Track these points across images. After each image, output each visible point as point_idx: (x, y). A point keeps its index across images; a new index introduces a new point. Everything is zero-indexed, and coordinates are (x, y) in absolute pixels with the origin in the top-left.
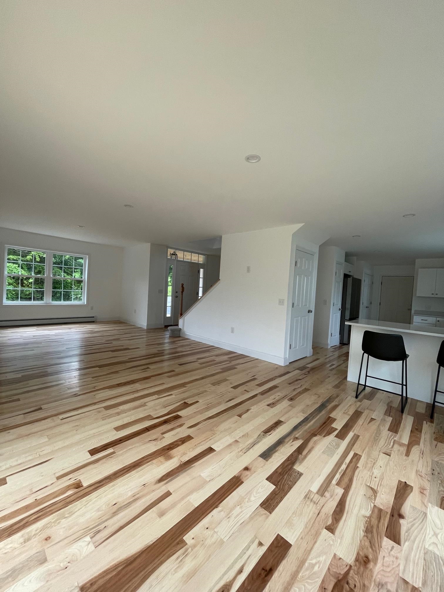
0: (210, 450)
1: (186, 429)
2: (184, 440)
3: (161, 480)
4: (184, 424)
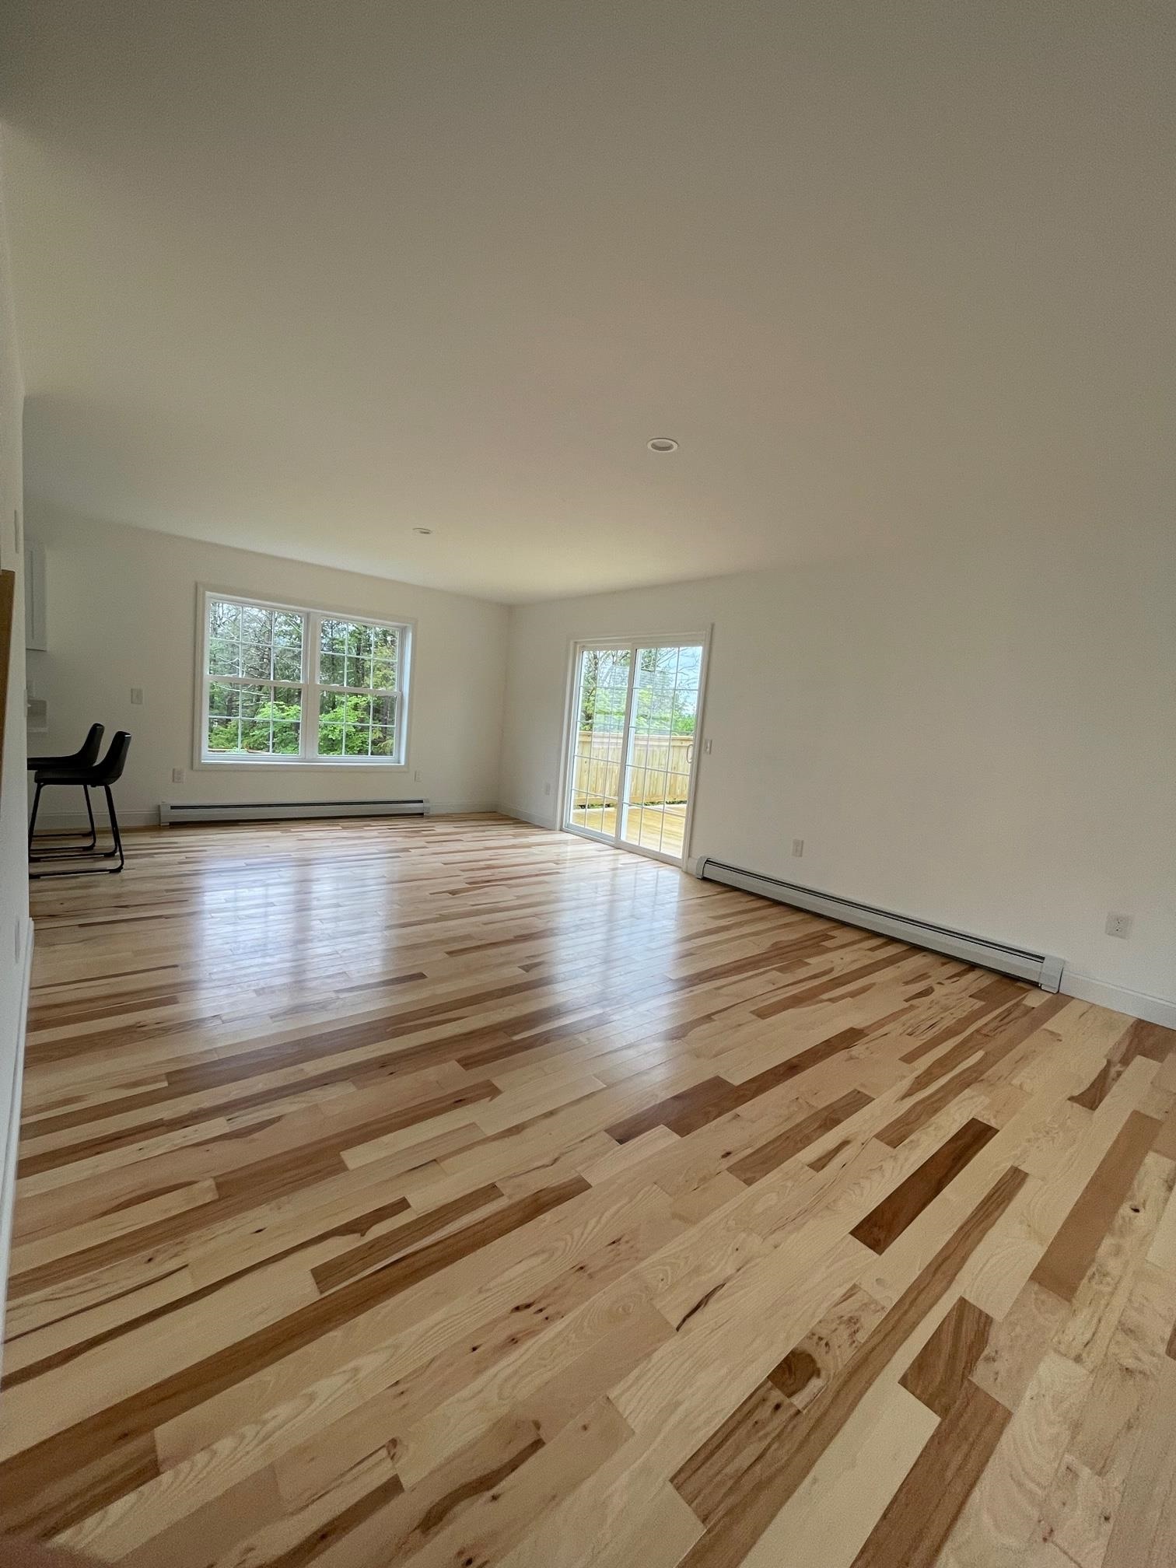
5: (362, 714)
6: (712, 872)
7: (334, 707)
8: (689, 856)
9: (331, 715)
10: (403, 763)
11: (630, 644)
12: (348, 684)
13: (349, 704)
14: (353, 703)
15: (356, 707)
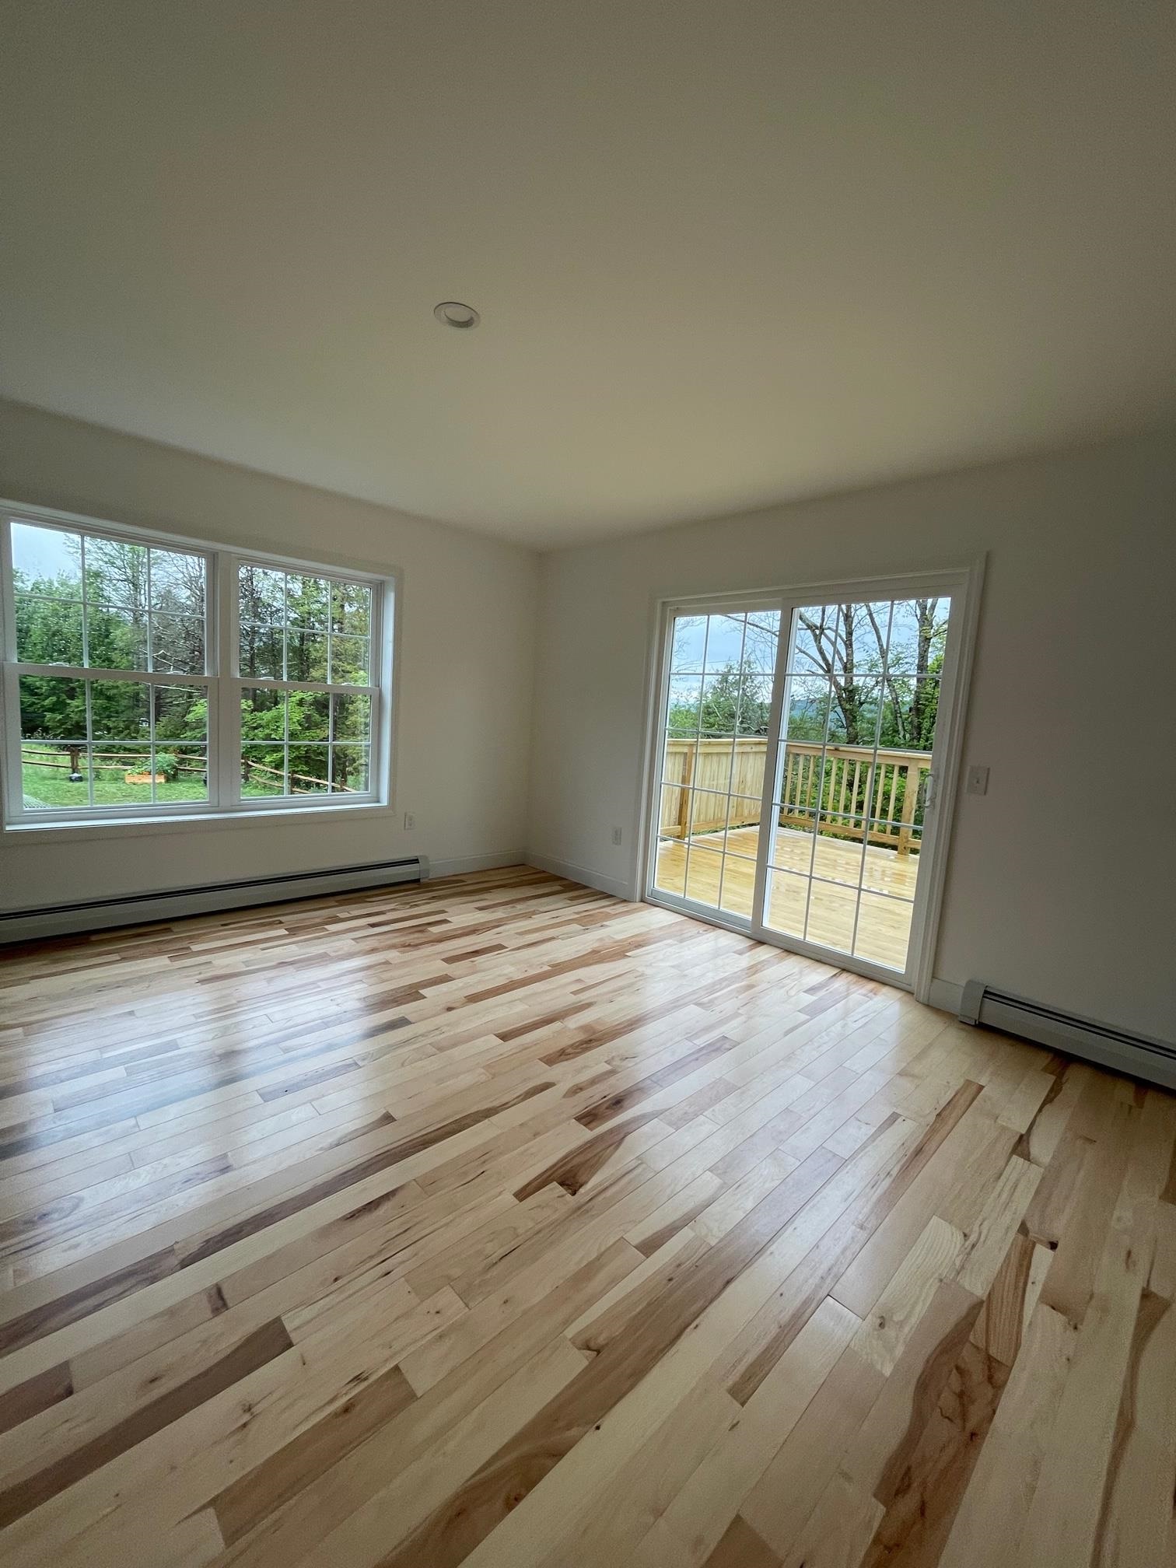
0: (505, 1037)
1: (559, 1082)
2: (561, 1055)
3: (589, 1005)
4: (564, 1096)
5: (309, 710)
6: (994, 1014)
7: (276, 703)
8: (934, 977)
9: (273, 713)
10: (385, 802)
11: (780, 599)
12: (290, 677)
13: (293, 699)
14: (298, 698)
15: (301, 703)
